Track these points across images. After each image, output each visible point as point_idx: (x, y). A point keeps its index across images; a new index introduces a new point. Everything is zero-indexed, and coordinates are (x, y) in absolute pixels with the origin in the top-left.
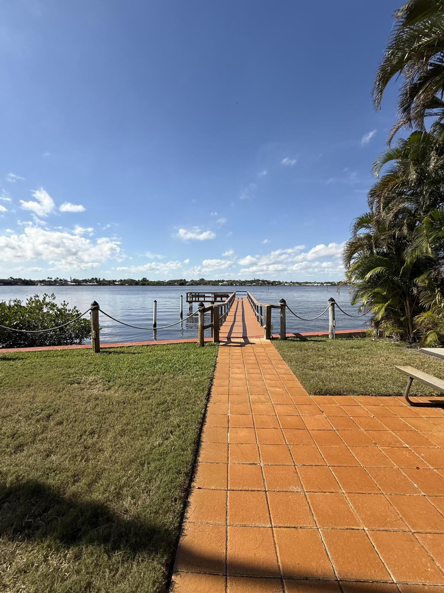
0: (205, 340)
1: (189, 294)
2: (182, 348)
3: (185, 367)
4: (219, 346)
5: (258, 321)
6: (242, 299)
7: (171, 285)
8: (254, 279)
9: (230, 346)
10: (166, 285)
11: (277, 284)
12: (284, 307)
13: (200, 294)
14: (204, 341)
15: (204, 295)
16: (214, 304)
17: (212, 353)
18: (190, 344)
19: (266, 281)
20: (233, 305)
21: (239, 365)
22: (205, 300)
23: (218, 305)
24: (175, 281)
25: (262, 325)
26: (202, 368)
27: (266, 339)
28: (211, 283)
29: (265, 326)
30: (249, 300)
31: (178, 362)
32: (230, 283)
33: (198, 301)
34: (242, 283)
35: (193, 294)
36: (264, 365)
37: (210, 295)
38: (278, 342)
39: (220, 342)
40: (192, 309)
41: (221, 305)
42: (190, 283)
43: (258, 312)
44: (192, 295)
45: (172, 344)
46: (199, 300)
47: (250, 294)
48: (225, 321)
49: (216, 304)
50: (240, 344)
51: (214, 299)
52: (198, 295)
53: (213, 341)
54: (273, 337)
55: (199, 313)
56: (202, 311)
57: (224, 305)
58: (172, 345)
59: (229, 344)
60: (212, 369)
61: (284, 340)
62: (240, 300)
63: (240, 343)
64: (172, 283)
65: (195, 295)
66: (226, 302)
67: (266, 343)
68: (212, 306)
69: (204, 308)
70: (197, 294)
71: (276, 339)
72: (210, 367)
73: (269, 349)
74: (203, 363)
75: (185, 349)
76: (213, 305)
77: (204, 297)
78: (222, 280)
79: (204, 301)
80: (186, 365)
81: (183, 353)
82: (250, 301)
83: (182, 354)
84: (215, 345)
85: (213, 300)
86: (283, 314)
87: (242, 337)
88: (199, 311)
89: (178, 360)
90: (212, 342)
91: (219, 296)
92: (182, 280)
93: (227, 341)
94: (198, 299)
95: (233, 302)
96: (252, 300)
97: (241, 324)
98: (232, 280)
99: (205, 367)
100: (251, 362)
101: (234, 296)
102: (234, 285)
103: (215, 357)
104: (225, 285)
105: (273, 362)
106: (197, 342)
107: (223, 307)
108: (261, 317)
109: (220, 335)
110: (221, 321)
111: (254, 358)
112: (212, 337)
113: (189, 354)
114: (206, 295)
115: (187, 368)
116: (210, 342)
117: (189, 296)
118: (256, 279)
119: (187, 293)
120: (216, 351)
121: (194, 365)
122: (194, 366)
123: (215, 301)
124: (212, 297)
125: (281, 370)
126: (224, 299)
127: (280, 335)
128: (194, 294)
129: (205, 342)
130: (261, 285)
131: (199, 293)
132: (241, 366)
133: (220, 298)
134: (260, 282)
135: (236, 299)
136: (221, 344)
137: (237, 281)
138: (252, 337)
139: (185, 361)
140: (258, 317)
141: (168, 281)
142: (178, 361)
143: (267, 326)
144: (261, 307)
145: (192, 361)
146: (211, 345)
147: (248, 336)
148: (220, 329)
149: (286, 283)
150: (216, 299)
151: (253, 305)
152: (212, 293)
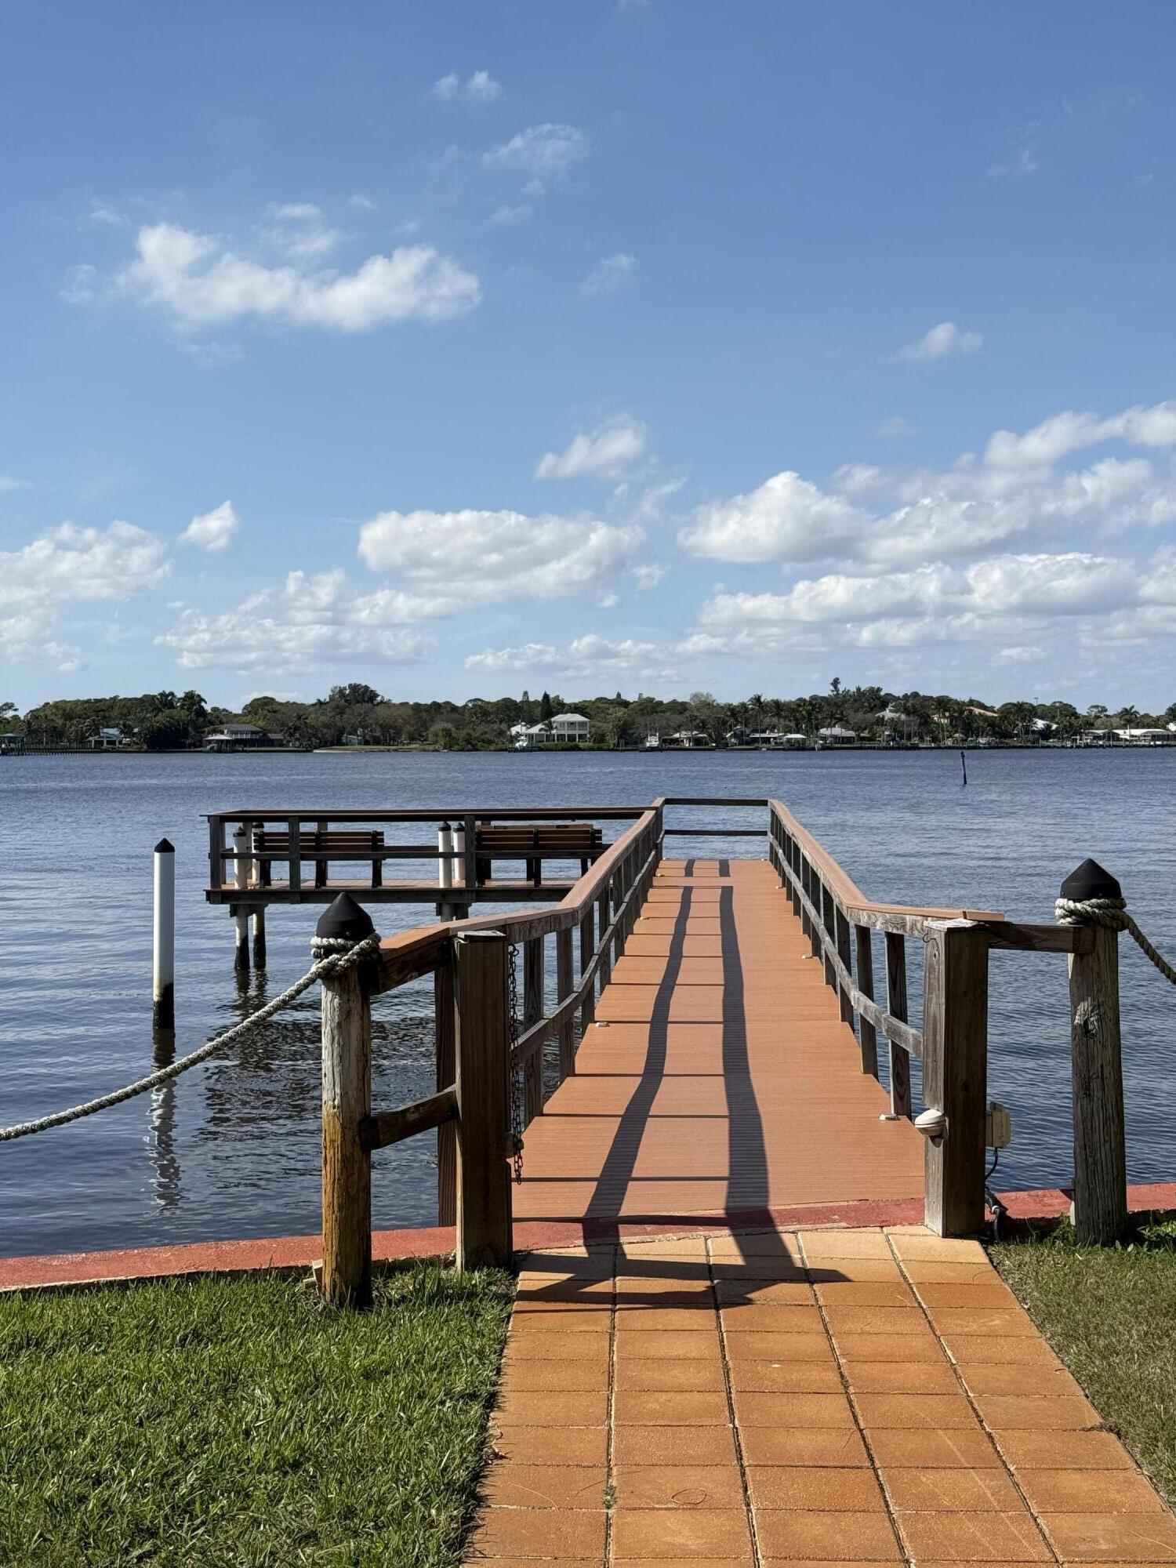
0: (384, 1247)
1: (231, 828)
2: (165, 1325)
3: (187, 1509)
4: (508, 1300)
5: (871, 1066)
6: (724, 869)
7: (65, 751)
8: (826, 691)
9: (613, 1299)
10: (21, 752)
11: (1046, 734)
12: (1101, 934)
13: (332, 827)
14: (376, 1255)
15: (377, 837)
16: (465, 916)
17: (444, 1368)
18: (245, 1290)
19: (943, 703)
20: (639, 926)
21: (693, 1480)
22: (387, 883)
23: (505, 926)
24: (101, 712)
25: (905, 1107)
26: (349, 1513)
27: (947, 1234)
28: (439, 726)
29: (929, 1116)
30: (787, 883)
31: (128, 1464)
32: (607, 727)
33: (319, 893)
34: (723, 725)
35: (269, 827)
36: (927, 1478)
37: (431, 835)
38: (1049, 1259)
39: (516, 1262)
40: (261, 964)
41: (528, 924)
42: (247, 729)
43: (867, 989)
44: (261, 839)
45: (68, 1289)
46: (331, 883)
47: (791, 826)
48: (567, 1068)
49: (483, 913)
50: (699, 1286)
51: (467, 875)
52: (320, 838)
53: (458, 1252)
54: (1014, 1213)
55: (328, 999)
56: (354, 977)
57: (553, 921)
58: (70, 1300)
59: (604, 1287)
60: (444, 1516)
61: (1108, 1243)
62: (707, 882)
63: (707, 1271)
64: (72, 729)
65: (294, 834)
66: (573, 901)
67: (949, 1275)
68: (446, 937)
69: (374, 948)
70: (310, 827)
71: (1043, 1230)
72: (426, 1502)
73: (973, 1327)
74: (360, 1468)
75: (196, 1334)
76: (454, 923)
77: (374, 850)
78: (536, 696)
79: (380, 894)
80: (205, 1483)
81: (176, 1376)
82: (798, 885)
83: (168, 1387)
84: (471, 1295)
85: (458, 881)
86: (1096, 1007)
87: (720, 1212)
88: (328, 976)
89: (129, 1444)
90: (449, 1264)
91: (508, 847)
92: (165, 701)
93: (581, 1252)
94: (321, 876)
95: (641, 897)
96: (812, 881)
97: (714, 1095)
98: (631, 697)
99: (382, 1502)
100: (804, 1444)
101: (649, 844)
102: (653, 741)
103: (476, 1410)
104: (570, 745)
105: (1011, 1445)
106: (306, 1270)
107: (550, 940)
108: (893, 1032)
109: (523, 1201)
110: (533, 1073)
111: (833, 1408)
112: (446, 1219)
113: (230, 1383)
114: (395, 835)
115: (214, 1510)
116: (432, 1262)
117: (231, 843)
118: (848, 685)
119: (218, 823)
120: (481, 1354)
121: (272, 1479)
122: (274, 1498)
123: (478, 886)
124: (448, 856)
125: (1079, 1518)
126: (554, 870)
127: (1067, 1192)
128: (283, 827)
129: (381, 1264)
130: (901, 741)
131: (322, 818)
132: (719, 1482)
133: (521, 865)
134: (888, 714)
135: (670, 868)
136: (529, 1280)
137: (678, 708)
138: (818, 1217)
139: (192, 1447)
140: (868, 1033)
141: (35, 714)
142: (125, 1452)
143: (948, 1110)
144: (896, 943)
145: (256, 1451)
146: (441, 1295)
147: (775, 1206)
148: (518, 1146)
149: (1130, 718)
150: (484, 873)
151: (819, 922)
152: (443, 818)
